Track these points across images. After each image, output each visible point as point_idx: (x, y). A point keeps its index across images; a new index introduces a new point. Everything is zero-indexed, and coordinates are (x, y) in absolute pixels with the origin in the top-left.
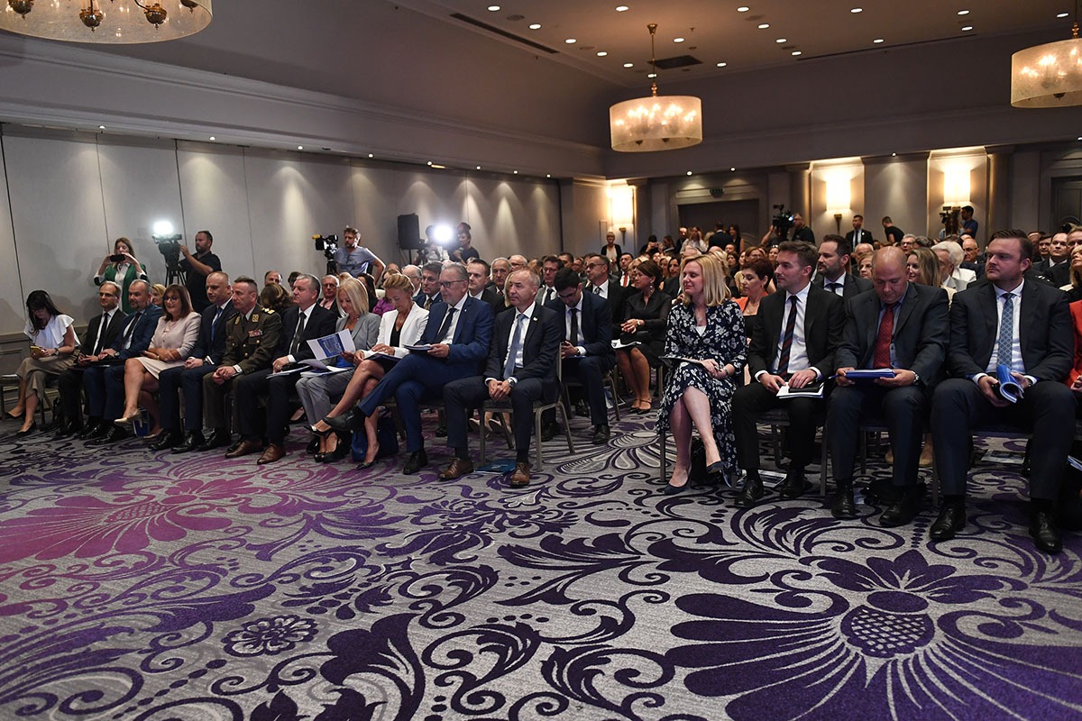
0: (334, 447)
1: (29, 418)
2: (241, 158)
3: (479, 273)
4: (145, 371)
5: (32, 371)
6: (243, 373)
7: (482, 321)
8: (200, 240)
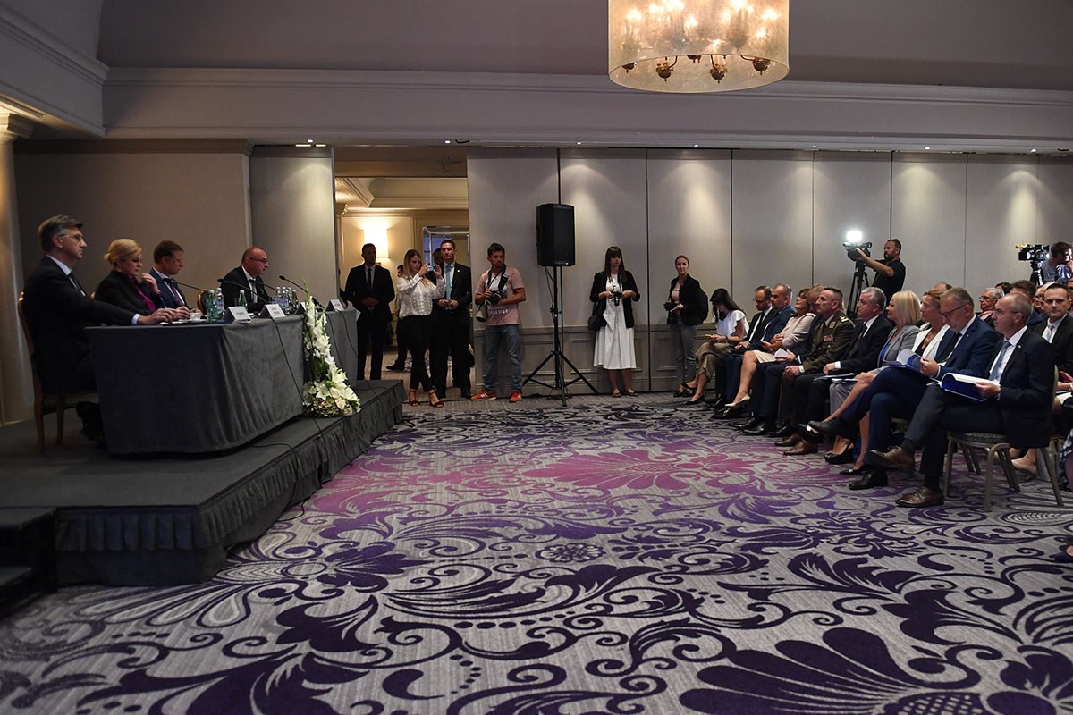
0: (842, 451)
1: (698, 392)
2: (963, 165)
3: (1062, 298)
4: (757, 362)
5: (705, 354)
6: (805, 373)
7: (978, 348)
8: (889, 248)
